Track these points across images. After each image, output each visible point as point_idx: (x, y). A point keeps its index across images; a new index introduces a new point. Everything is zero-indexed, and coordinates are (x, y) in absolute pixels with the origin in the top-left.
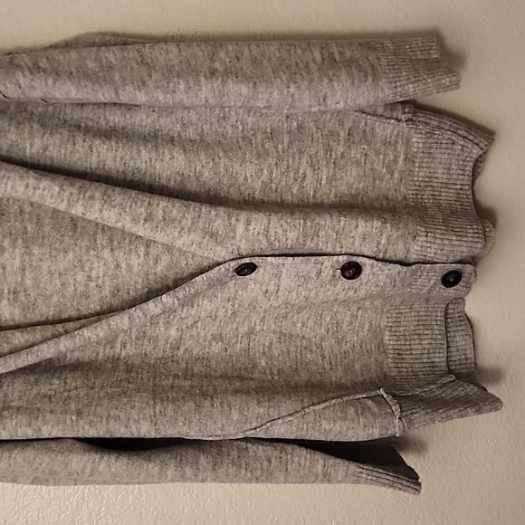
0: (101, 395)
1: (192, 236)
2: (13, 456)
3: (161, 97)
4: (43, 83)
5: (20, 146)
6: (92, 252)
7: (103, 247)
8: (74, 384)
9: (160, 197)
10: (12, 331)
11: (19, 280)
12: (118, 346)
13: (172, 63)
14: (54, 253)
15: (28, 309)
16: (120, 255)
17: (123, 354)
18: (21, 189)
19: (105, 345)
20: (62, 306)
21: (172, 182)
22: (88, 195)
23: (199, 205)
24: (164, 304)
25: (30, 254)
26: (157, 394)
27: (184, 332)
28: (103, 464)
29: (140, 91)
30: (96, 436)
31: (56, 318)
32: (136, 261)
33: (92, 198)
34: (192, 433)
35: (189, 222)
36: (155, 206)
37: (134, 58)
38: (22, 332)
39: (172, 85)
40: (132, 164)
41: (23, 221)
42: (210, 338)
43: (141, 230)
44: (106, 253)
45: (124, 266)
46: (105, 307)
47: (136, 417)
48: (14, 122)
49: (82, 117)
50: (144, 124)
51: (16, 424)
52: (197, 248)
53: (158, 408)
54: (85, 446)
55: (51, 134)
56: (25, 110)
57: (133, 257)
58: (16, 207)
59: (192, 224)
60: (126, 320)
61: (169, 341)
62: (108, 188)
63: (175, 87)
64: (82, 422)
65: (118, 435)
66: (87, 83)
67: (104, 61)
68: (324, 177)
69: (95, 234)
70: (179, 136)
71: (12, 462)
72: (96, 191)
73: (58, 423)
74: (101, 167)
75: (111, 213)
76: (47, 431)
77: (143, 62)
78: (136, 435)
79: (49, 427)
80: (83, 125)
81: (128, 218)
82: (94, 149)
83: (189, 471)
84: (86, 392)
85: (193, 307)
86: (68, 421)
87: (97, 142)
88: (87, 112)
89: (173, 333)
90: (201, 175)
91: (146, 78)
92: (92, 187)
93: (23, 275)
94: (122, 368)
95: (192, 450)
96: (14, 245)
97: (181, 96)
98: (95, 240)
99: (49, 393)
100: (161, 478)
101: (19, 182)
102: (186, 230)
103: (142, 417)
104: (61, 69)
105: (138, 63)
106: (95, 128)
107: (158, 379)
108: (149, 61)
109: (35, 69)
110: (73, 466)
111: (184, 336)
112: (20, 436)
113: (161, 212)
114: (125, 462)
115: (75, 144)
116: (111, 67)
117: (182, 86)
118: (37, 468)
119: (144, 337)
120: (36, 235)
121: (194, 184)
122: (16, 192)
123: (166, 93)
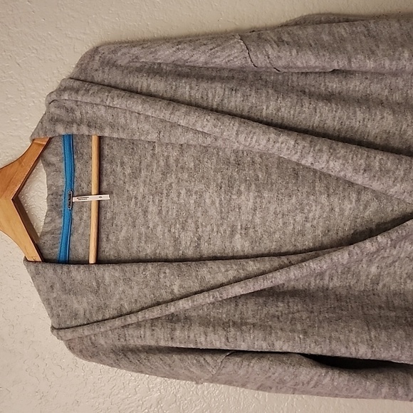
0: (321, 319)
1: (404, 185)
2: (252, 364)
3: (387, 63)
4: (288, 53)
5: (258, 108)
6: (312, 197)
7: (321, 193)
8: (296, 308)
9: (376, 151)
10: (246, 260)
11: (250, 218)
12: (327, 278)
13: (394, 35)
14: (281, 197)
15: (256, 242)
16: (335, 200)
17: (331, 285)
18: (263, 142)
19: (316, 277)
20: (282, 241)
21: (378, 139)
22: (317, 148)
23: (409, 158)
24: (379, 243)
25: (261, 197)
26: (369, 322)
27: (383, 270)
28: (328, 379)
29: (369, 59)
30: (320, 353)
31: (277, 252)
32: (348, 206)
33: (321, 150)
34: (404, 358)
35: (402, 173)
36: (372, 159)
37: (362, 32)
38: (254, 261)
39: (397, 53)
40: (347, 123)
41: (255, 170)
42: (405, 276)
43: (360, 179)
44: (323, 199)
45: (337, 210)
46: (317, 244)
47: (354, 340)
48: (254, 88)
49: (306, 84)
50: (357, 89)
51: (254, 338)
52: (408, 196)
53: (373, 334)
54: (311, 361)
55: (283, 98)
56: (261, 79)
57: (346, 202)
58: (249, 159)
59: (405, 174)
60: (346, 256)
61: (370, 277)
62: (332, 143)
63: (400, 55)
64: (308, 341)
65: (338, 354)
66: (325, 53)
67: (336, 35)
69: (314, 182)
70: (387, 99)
71: (250, 369)
72: (323, 145)
73: (289, 340)
74: (321, 125)
75: (336, 164)
76: (280, 346)
77: (369, 34)
78: (354, 356)
79: (281, 343)
80: (307, 90)
81: (350, 169)
82: (318, 110)
83: (401, 391)
84: (307, 315)
85: (395, 248)
86: (297, 338)
87: (321, 104)
88: (310, 80)
89: (374, 270)
90: (405, 133)
91: (374, 48)
92: (320, 141)
93: (254, 214)
94: (332, 297)
95: (401, 373)
96: (248, 189)
97: (405, 63)
98: (314, 187)
99: (277, 313)
100: (376, 395)
101: (262, 137)
102: (399, 179)
103: (359, 340)
104: (302, 42)
105: (365, 36)
106: (317, 93)
107: (366, 309)
108: (375, 34)
109: (280, 42)
110: (302, 377)
111: (382, 273)
112: (256, 348)
113: (377, 164)
114: (347, 378)
115: (302, 106)
116: (343, 40)
117: (406, 55)
118: (270, 377)
119: (348, 272)
120: (265, 182)
121: (397, 141)
122: (259, 145)
123: (392, 60)
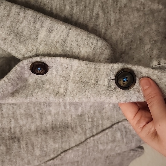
68: (113, 19)
